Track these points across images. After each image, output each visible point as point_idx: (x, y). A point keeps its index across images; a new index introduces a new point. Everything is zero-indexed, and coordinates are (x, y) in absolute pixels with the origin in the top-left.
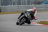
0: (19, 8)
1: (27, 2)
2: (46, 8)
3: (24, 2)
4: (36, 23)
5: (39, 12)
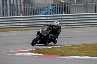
2: (47, 22)
4: (28, 52)
5: (34, 30)
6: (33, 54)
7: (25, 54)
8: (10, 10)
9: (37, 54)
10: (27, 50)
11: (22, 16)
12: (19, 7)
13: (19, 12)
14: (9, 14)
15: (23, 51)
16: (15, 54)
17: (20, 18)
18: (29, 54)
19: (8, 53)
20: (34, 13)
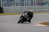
0: (22, 9)
1: (30, 3)
3: (27, 3)
6: (42, 25)
8: (31, 3)
9: (44, 25)
10: (39, 23)
11: (37, 6)
12: (35, 1)
13: (35, 4)
14: (30, 5)
16: (33, 25)
17: (36, 7)
18: (40, 25)
20: (43, 4)
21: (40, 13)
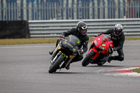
1: (106, 9)
3: (99, 9)
4: (134, 71)
7: (130, 74)
10: (132, 69)
11: (125, 19)
12: (121, 5)
13: (122, 12)
15: (127, 69)
16: (115, 74)
17: (123, 21)
18: (135, 74)
19: (104, 73)
21: (136, 39)
